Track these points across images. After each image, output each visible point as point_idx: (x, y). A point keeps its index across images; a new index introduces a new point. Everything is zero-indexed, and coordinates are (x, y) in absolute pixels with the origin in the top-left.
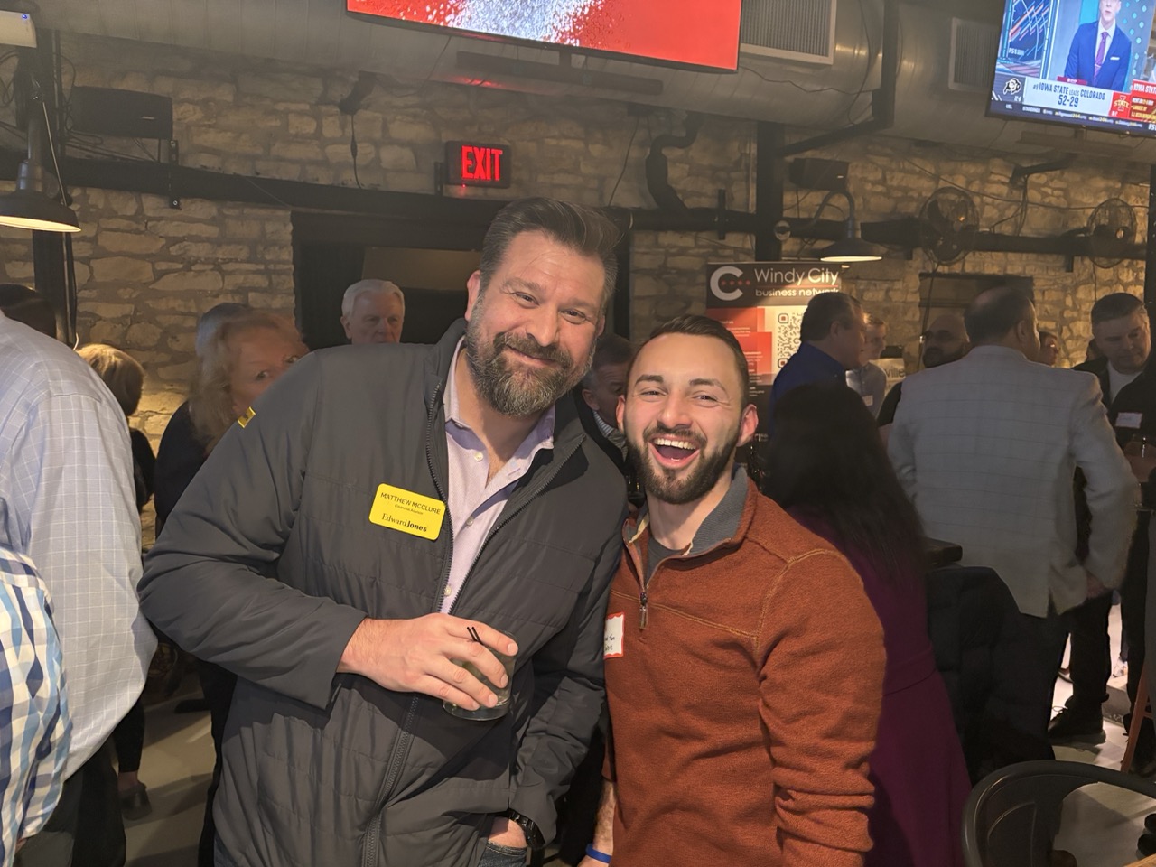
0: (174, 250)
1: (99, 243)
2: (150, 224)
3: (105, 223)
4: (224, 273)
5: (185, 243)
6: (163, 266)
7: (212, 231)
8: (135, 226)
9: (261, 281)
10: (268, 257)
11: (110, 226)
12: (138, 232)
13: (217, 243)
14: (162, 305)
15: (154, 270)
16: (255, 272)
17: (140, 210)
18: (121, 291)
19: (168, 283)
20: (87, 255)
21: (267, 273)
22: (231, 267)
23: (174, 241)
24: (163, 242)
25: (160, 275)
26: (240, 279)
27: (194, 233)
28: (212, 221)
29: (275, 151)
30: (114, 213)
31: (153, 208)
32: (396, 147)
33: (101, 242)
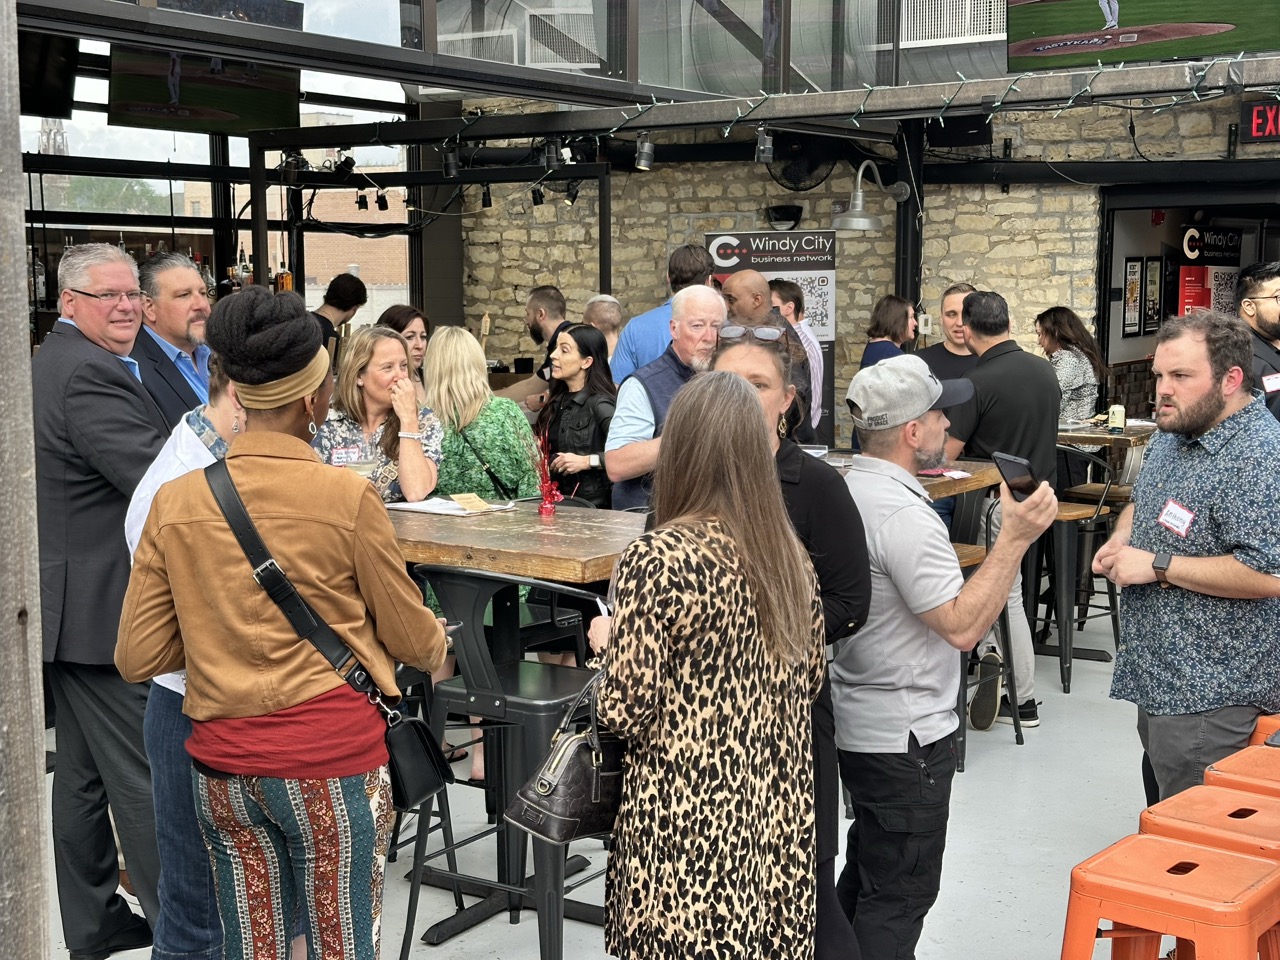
0: (1005, 226)
2: (989, 207)
3: (961, 208)
4: (1038, 242)
5: (1013, 219)
6: (995, 238)
7: (1032, 208)
8: (979, 209)
9: (1065, 247)
10: (1073, 227)
11: (963, 211)
12: (981, 213)
13: (1034, 216)
14: (994, 269)
15: (990, 242)
16: (1061, 240)
17: (983, 197)
18: (966, 261)
19: (1000, 251)
20: (947, 233)
21: (1073, 239)
22: (1043, 236)
23: (1005, 217)
24: (998, 219)
25: (993, 245)
26: (1049, 246)
27: (1019, 210)
28: (1032, 200)
29: (1085, 134)
30: (967, 201)
31: (992, 194)
32: (1194, 114)
33: (957, 223)
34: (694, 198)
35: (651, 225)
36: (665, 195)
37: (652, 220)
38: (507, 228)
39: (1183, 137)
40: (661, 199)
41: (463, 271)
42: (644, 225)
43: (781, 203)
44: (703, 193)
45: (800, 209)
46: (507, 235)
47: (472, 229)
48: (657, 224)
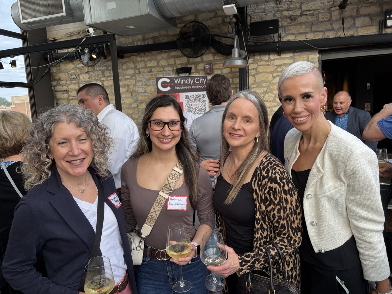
0: (279, 69)
1: (258, 70)
2: (272, 62)
3: (259, 63)
5: (282, 66)
6: (275, 75)
7: (291, 61)
8: (267, 63)
11: (260, 64)
12: (268, 65)
15: (273, 76)
17: (269, 58)
18: (263, 84)
20: (254, 74)
23: (279, 66)
24: (276, 67)
25: (274, 78)
27: (285, 63)
28: (291, 58)
29: (313, 29)
30: (262, 60)
31: (272, 57)
32: (362, 18)
33: (258, 69)
34: (146, 67)
35: (128, 79)
36: (133, 66)
37: (129, 77)
38: (70, 84)
39: (358, 27)
40: (132, 68)
41: (54, 102)
42: (125, 79)
43: (182, 66)
44: (149, 64)
45: (191, 69)
46: (70, 87)
47: (56, 86)
48: (131, 78)
